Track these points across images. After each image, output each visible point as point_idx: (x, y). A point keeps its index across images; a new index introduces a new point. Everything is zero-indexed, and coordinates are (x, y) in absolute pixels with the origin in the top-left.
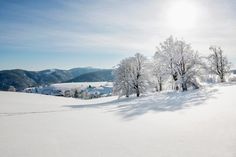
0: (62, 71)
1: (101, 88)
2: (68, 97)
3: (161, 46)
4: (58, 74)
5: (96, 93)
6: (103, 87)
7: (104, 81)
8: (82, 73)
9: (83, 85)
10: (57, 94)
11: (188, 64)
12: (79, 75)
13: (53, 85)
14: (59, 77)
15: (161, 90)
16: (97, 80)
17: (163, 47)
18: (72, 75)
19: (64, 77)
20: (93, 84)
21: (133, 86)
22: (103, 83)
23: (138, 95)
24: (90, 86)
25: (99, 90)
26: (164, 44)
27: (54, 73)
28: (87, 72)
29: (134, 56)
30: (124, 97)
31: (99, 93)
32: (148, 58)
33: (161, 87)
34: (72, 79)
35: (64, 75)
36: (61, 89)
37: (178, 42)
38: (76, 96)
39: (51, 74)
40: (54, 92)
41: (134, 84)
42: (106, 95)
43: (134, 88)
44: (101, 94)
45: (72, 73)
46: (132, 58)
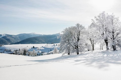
0: (11, 36)
1: (42, 48)
2: (18, 55)
3: (95, 19)
4: (8, 38)
5: (38, 52)
6: (43, 47)
7: (44, 43)
8: (27, 37)
9: (28, 46)
10: (9, 53)
11: (117, 32)
12: (25, 39)
13: (4, 46)
14: (8, 40)
15: (93, 49)
16: (39, 42)
17: (97, 19)
18: (19, 38)
19: (13, 40)
20: (36, 45)
21: (75, 47)
22: (44, 45)
23: (78, 54)
24: (34, 47)
25: (41, 50)
26: (97, 18)
27: (4, 37)
28: (31, 37)
29: (75, 26)
30: (66, 54)
31: (40, 52)
32: (85, 27)
33: (93, 47)
34: (19, 41)
35: (13, 39)
36: (10, 48)
37: (109, 16)
38: (25, 54)
39: (2, 38)
40: (6, 51)
41: (75, 45)
42: (46, 53)
43: (75, 48)
44: (43, 53)
45: (19, 37)
46: (74, 27)
